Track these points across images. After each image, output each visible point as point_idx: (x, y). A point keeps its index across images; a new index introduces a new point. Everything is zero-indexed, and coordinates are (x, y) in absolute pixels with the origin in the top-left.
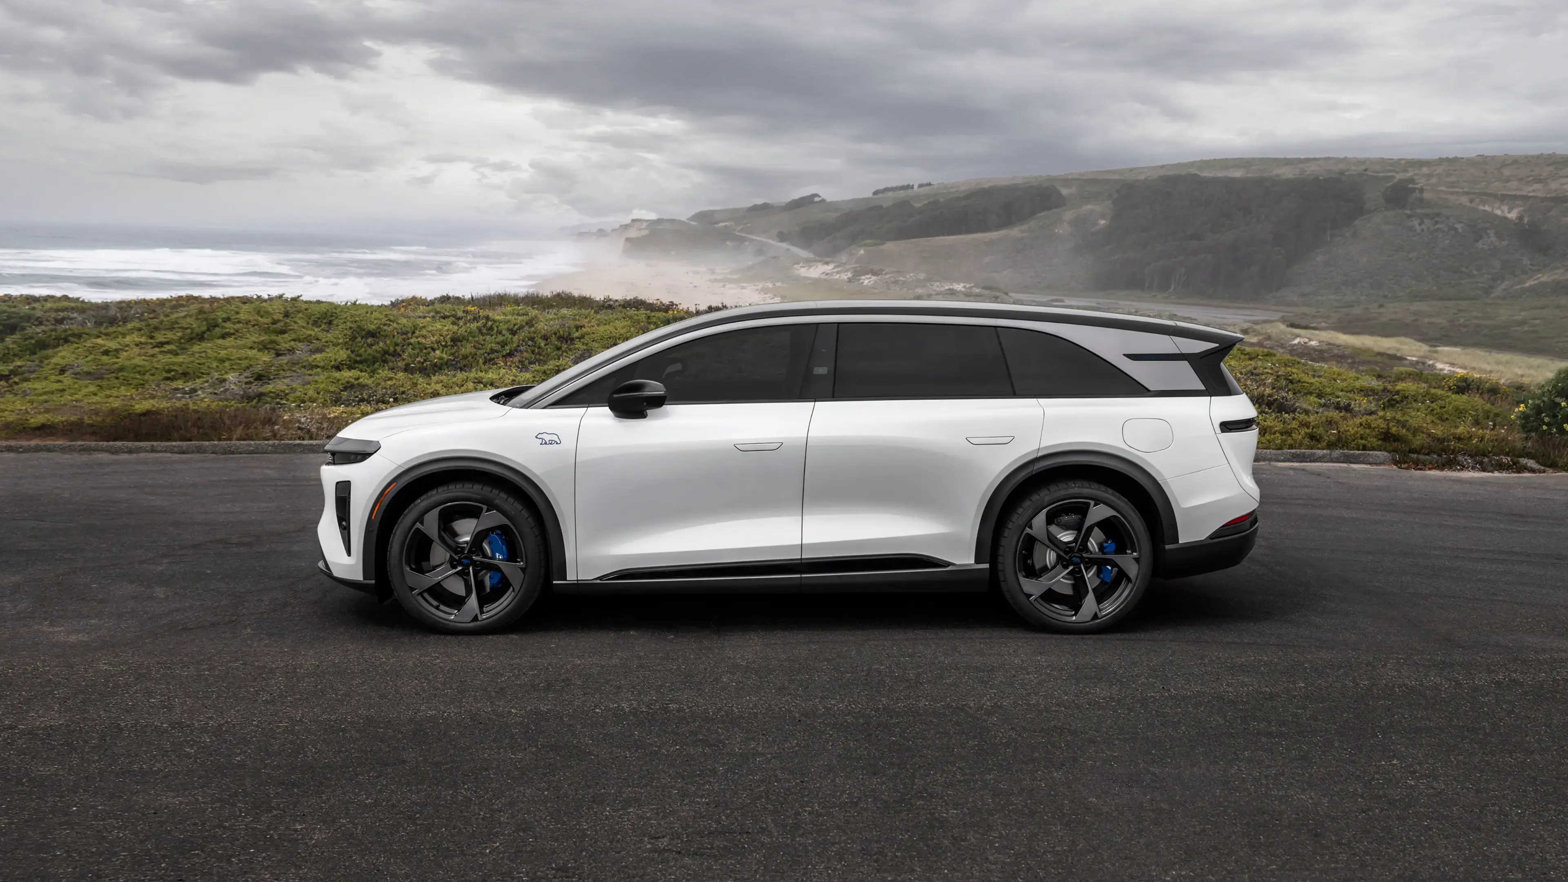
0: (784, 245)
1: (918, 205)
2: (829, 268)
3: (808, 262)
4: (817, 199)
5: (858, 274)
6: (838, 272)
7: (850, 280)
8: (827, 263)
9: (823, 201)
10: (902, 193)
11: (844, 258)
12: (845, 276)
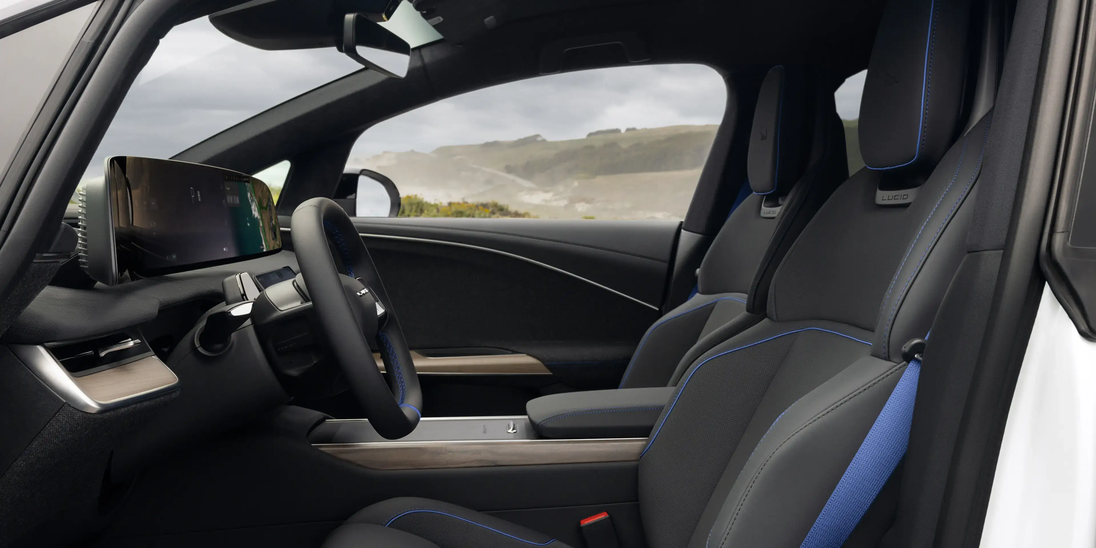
0: (511, 177)
1: (625, 146)
2: (548, 196)
3: (530, 191)
4: (539, 139)
5: (573, 201)
6: (556, 200)
7: (566, 207)
8: (547, 192)
9: (544, 141)
10: (612, 136)
11: (561, 188)
12: (563, 203)
